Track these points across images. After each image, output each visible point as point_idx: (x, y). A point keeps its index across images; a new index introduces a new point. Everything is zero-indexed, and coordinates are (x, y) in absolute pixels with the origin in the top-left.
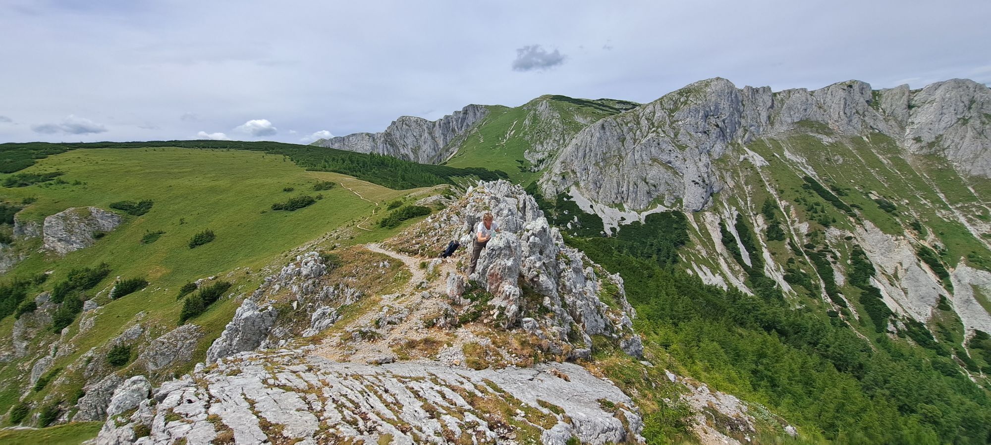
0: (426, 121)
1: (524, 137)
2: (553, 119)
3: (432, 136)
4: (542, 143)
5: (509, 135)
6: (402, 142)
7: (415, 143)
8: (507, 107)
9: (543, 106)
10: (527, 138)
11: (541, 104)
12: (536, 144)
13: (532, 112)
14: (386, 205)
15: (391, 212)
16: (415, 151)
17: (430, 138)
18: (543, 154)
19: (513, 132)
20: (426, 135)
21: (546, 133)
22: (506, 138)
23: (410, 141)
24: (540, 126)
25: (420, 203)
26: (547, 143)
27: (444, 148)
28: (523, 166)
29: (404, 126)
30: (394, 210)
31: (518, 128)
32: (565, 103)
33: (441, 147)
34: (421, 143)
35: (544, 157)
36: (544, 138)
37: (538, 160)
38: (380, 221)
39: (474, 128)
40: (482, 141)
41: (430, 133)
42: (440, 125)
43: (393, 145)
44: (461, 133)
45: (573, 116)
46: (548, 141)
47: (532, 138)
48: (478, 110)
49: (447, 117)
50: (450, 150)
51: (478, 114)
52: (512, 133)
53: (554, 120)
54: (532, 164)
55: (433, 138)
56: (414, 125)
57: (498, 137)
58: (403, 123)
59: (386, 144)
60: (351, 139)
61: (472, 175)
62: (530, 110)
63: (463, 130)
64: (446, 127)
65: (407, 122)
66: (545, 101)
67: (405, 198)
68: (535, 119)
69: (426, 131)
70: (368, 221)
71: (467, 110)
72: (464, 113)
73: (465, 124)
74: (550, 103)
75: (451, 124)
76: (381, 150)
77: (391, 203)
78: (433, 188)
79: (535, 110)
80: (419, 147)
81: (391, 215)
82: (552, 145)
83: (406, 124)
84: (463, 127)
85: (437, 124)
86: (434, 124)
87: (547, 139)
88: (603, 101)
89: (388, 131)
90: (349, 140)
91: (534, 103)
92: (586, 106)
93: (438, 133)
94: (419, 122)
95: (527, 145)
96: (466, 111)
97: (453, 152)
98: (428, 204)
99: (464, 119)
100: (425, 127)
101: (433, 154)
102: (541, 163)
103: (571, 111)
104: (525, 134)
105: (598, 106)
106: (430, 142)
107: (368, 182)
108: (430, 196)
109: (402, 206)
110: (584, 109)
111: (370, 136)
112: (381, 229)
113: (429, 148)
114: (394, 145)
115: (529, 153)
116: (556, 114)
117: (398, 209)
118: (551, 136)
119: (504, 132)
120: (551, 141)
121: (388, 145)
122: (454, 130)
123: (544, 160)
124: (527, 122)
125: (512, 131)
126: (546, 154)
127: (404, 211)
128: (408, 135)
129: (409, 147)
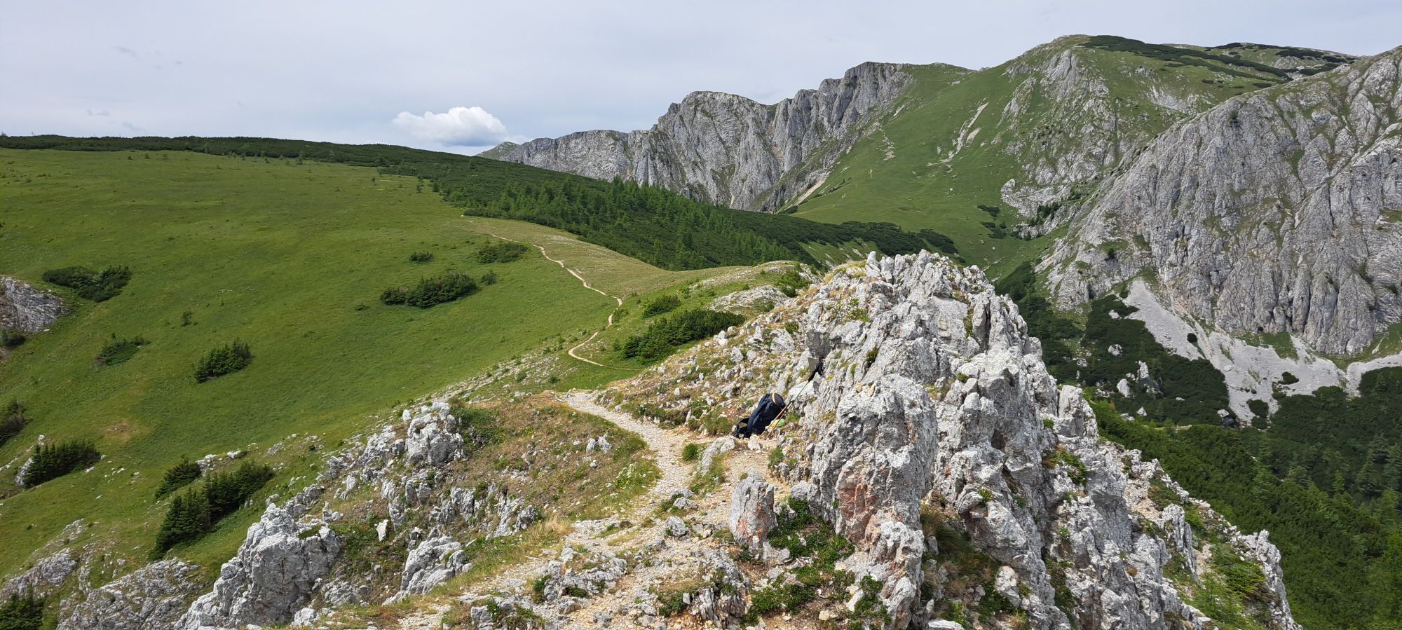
0: (753, 105)
1: (1002, 145)
2: (1087, 99)
3: (765, 143)
4: (1053, 164)
5: (964, 139)
6: (691, 155)
7: (723, 158)
8: (960, 69)
9: (1060, 66)
10: (1011, 149)
11: (1055, 58)
12: (1036, 164)
13: (1028, 82)
14: (640, 306)
15: (651, 322)
16: (722, 178)
17: (759, 146)
18: (1056, 192)
19: (976, 132)
20: (751, 137)
21: (1066, 135)
22: (954, 149)
23: (711, 152)
24: (1049, 119)
25: (724, 303)
26: (1069, 164)
27: (792, 172)
28: (998, 223)
29: (699, 115)
30: (659, 318)
31: (989, 123)
32: (1124, 57)
33: (786, 168)
34: (738, 158)
35: (1057, 198)
36: (1060, 149)
37: (1040, 209)
38: (623, 343)
39: (871, 122)
40: (890, 155)
41: (761, 135)
42: (785, 114)
43: (669, 161)
44: (838, 134)
45: (1148, 90)
46: (1070, 156)
47: (1025, 150)
48: (884, 76)
49: (804, 94)
50: (808, 178)
51: (885, 87)
52: (972, 135)
53: (1091, 102)
54: (1022, 218)
55: (768, 147)
56: (722, 115)
57: (933, 146)
58: (695, 109)
59: (653, 159)
60: (572, 144)
61: (859, 240)
62: (1025, 76)
63: (844, 126)
64: (801, 120)
65: (707, 107)
66: (1066, 52)
67: (687, 291)
68: (1037, 99)
69: (751, 130)
70: (595, 341)
71: (856, 77)
72: (848, 85)
73: (849, 112)
74: (1081, 56)
75: (813, 112)
76: (642, 173)
77: (653, 300)
78: (757, 269)
79: (1039, 76)
80: (732, 169)
81: (651, 329)
82: (1081, 168)
83: (703, 111)
84: (844, 120)
85: (779, 112)
86: (772, 111)
87: (1067, 152)
88: (1236, 50)
89: (661, 128)
90: (568, 147)
91: (1037, 57)
92: (1187, 63)
93: (779, 132)
94: (736, 106)
95: (1011, 168)
96: (853, 79)
97: (815, 182)
98: (740, 308)
99: (846, 100)
100: (749, 119)
101: (765, 185)
102: (1045, 216)
103: (1140, 77)
104: (1007, 138)
105: (1219, 64)
106: (758, 157)
107: (603, 249)
108: (747, 288)
109: (679, 311)
110: (1180, 72)
111: (616, 140)
112: (625, 363)
113: (755, 172)
114: (673, 161)
115: (1017, 188)
116: (1099, 87)
117: (668, 316)
118: (1078, 145)
119: (950, 132)
120: (1080, 157)
121: (657, 161)
122: (819, 128)
123: (1056, 207)
124: (1013, 107)
125: (971, 130)
126: (1064, 192)
127: (682, 322)
128: (707, 138)
129: (708, 168)
